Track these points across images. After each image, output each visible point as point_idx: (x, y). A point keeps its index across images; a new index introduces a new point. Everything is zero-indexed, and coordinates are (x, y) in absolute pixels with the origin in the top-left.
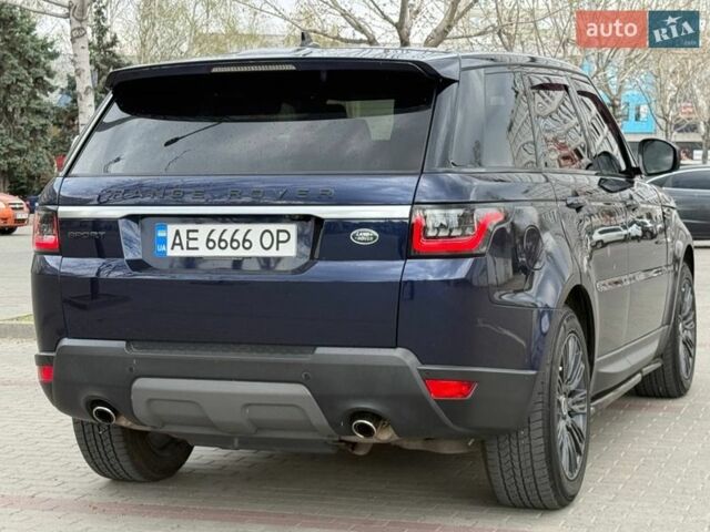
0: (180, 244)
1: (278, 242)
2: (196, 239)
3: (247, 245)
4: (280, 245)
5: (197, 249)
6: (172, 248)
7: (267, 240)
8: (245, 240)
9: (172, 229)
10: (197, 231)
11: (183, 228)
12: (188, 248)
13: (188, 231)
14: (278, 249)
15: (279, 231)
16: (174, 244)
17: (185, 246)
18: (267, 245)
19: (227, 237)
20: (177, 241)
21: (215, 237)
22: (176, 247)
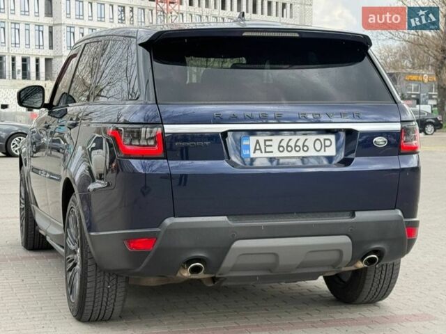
0: (260, 149)
1: (325, 146)
2: (271, 146)
3: (305, 149)
4: (326, 148)
5: (272, 152)
6: (254, 152)
7: (318, 146)
8: (304, 146)
9: (253, 139)
10: (271, 140)
11: (261, 139)
12: (266, 152)
13: (265, 141)
14: (325, 151)
15: (325, 140)
16: (255, 149)
17: (263, 150)
18: (318, 149)
19: (292, 144)
20: (258, 147)
21: (284, 144)
22: (256, 151)
